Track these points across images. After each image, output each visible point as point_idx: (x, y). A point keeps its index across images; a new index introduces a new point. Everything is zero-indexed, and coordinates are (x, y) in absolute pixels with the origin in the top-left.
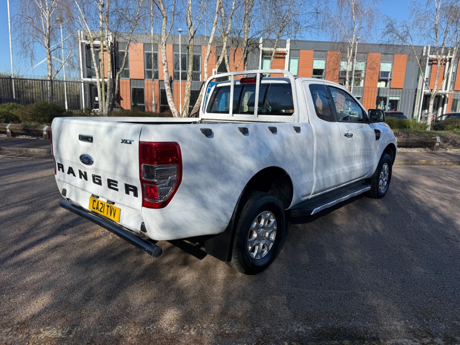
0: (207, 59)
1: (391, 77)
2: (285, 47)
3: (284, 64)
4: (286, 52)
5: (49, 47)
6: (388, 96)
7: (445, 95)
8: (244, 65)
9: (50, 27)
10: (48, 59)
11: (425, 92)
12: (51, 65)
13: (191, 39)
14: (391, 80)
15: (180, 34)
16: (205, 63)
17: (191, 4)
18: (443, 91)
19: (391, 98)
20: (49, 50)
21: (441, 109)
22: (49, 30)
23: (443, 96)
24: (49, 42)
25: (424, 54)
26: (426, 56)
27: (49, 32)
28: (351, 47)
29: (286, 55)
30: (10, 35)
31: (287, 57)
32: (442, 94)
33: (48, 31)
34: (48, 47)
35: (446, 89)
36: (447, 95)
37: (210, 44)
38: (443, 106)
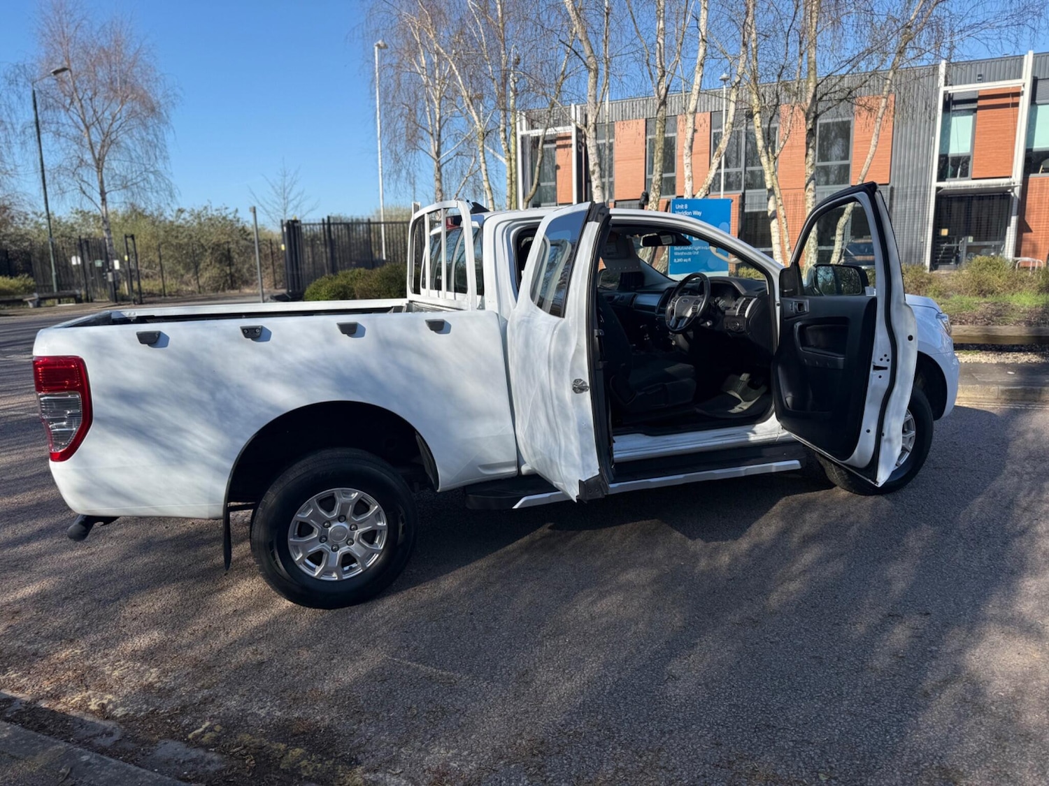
0: (687, 148)
2: (1020, 77)
3: (1015, 122)
4: (1022, 89)
5: (438, 156)
8: (808, 148)
9: (440, 117)
10: (437, 180)
12: (441, 190)
13: (660, 107)
15: (724, 87)
16: (685, 157)
17: (662, 29)
20: (439, 162)
22: (439, 123)
24: (439, 146)
27: (439, 127)
29: (1021, 97)
30: (379, 142)
31: (1024, 101)
33: (437, 125)
34: (436, 157)
37: (690, 113)
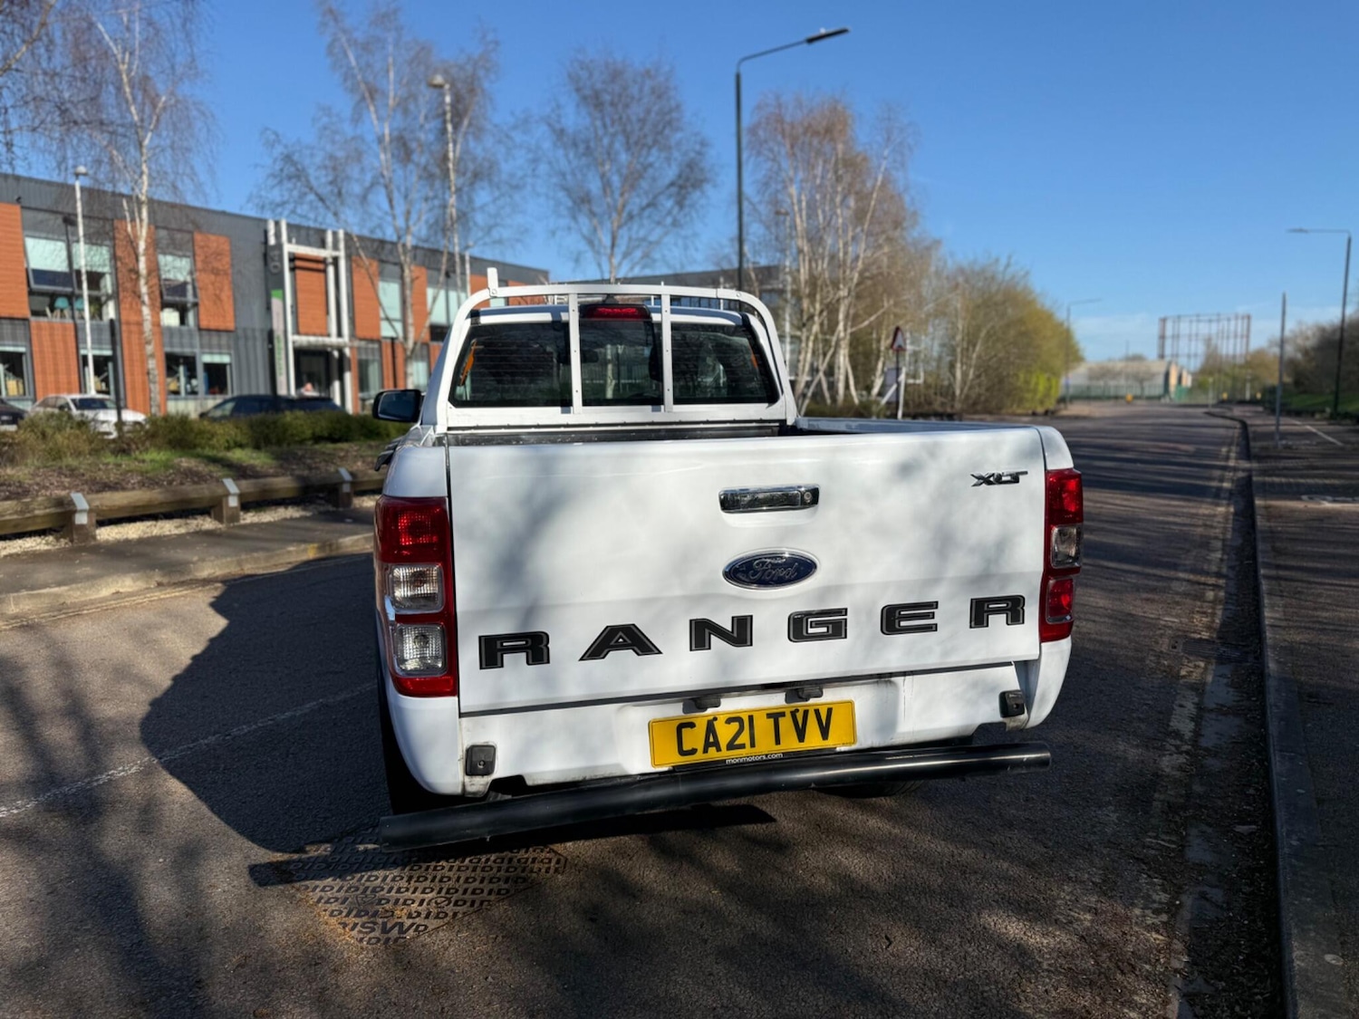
1: (195, 295)
6: (197, 350)
7: (341, 350)
11: (294, 342)
14: (196, 305)
18: (334, 340)
19: (207, 359)
21: (337, 385)
23: (336, 354)
25: (272, 241)
26: (279, 246)
28: (143, 203)
32: (332, 347)
35: (340, 334)
36: (347, 351)
38: (341, 379)
